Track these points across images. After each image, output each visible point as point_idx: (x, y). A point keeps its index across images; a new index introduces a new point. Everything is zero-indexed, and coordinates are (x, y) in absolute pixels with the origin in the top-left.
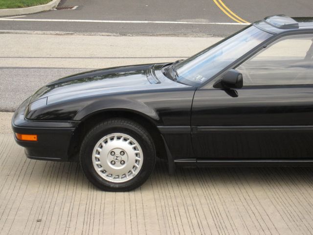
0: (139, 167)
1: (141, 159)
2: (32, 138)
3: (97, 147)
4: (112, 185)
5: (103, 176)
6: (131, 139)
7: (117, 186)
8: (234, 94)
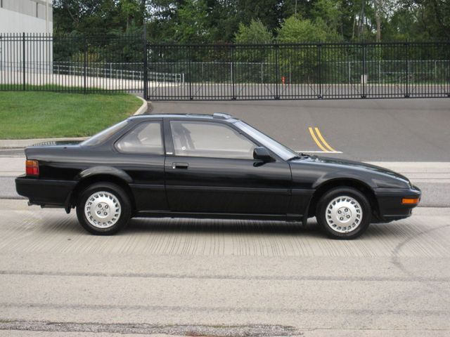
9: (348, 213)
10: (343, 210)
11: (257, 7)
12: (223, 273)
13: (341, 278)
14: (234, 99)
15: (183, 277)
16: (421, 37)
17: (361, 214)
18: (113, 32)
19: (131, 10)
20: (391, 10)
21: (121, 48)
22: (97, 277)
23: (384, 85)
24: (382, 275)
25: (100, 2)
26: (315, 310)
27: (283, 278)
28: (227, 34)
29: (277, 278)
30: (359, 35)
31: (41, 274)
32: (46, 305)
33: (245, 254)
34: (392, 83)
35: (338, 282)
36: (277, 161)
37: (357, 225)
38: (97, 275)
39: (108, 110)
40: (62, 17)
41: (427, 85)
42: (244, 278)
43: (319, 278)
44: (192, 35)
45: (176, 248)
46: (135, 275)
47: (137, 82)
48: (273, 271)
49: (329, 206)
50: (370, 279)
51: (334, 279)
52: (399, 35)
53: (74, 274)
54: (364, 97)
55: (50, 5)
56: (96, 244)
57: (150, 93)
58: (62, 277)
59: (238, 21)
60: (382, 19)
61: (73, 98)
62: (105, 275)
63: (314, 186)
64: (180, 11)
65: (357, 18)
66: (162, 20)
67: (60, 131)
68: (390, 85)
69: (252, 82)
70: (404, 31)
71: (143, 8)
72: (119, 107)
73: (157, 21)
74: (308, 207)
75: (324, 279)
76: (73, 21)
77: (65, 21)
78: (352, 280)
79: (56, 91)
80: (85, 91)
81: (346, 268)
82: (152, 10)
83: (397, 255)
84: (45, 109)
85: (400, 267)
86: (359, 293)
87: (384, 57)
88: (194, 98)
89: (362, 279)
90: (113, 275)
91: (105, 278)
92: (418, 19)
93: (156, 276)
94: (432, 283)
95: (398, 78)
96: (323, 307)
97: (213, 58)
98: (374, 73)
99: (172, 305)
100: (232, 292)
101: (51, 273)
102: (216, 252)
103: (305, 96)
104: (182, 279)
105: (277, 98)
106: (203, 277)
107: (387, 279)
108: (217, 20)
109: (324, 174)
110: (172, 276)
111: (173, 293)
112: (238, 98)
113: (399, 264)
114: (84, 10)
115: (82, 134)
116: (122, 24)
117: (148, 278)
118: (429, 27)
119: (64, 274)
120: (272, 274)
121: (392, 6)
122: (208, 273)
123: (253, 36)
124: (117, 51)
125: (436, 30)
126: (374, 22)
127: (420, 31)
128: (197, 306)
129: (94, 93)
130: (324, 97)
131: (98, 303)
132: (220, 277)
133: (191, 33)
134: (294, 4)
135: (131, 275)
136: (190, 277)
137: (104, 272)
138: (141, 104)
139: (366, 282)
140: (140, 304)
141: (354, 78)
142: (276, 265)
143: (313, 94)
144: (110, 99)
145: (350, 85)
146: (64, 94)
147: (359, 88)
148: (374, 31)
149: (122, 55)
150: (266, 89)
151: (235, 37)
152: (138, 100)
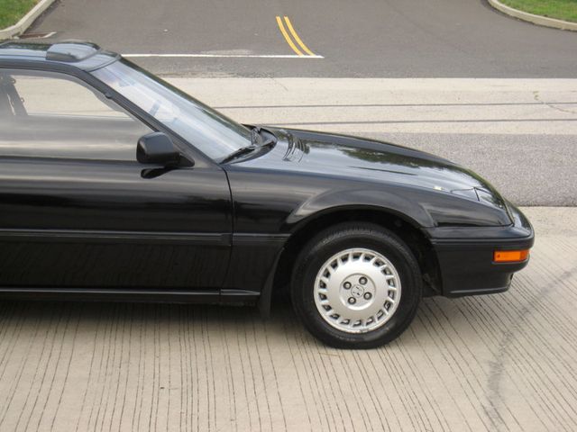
9: (368, 287)
10: (355, 281)
17: (398, 289)
36: (199, 164)
37: (389, 314)
49: (322, 272)
63: (291, 220)
74: (272, 275)
109: (314, 192)
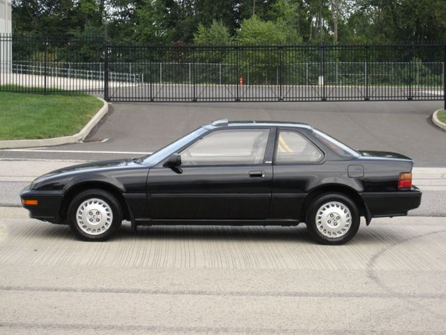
0: (110, 223)
1: (111, 217)
2: (34, 202)
3: (79, 209)
4: (90, 237)
5: (84, 230)
6: (104, 203)
7: (94, 237)
8: (178, 172)
11: (216, 8)
12: (197, 288)
13: (319, 295)
14: (195, 101)
15: (155, 292)
16: (377, 39)
18: (71, 32)
19: (90, 10)
20: (348, 12)
21: (79, 48)
22: (67, 293)
23: (341, 87)
24: (360, 291)
25: (60, 2)
26: (295, 330)
27: (259, 294)
28: (185, 35)
29: (253, 294)
30: (317, 36)
31: (9, 288)
32: (16, 324)
33: (217, 267)
34: (349, 84)
35: (315, 298)
38: (66, 290)
39: (69, 111)
40: (21, 16)
41: (384, 87)
42: (219, 294)
43: (296, 294)
44: (150, 35)
45: (146, 260)
46: (106, 291)
47: (97, 82)
48: (248, 286)
50: (349, 295)
51: (311, 296)
52: (355, 36)
53: (43, 289)
54: (324, 100)
55: (9, 4)
56: (63, 255)
57: (111, 94)
58: (30, 293)
59: (197, 21)
60: (339, 21)
61: (34, 99)
62: (75, 291)
64: (139, 11)
65: (314, 19)
66: (121, 21)
67: (20, 133)
68: (347, 86)
69: (212, 83)
70: (361, 32)
71: (102, 8)
72: (79, 109)
73: (116, 22)
75: (301, 295)
76: (32, 20)
77: (24, 21)
78: (330, 297)
79: (16, 92)
80: (45, 92)
81: (322, 283)
82: (111, 10)
83: (373, 268)
84: (6, 110)
85: (377, 281)
86: (339, 311)
87: (341, 59)
88: (155, 100)
89: (340, 295)
90: (83, 291)
91: (75, 294)
92: (375, 21)
93: (128, 291)
94: (412, 299)
95: (355, 79)
96: (303, 326)
97: (171, 59)
98: (331, 75)
99: (146, 324)
100: (208, 310)
101: (18, 288)
102: (187, 265)
103: (265, 98)
104: (154, 295)
105: (238, 100)
106: (176, 293)
107: (366, 295)
108: (175, 21)
110: (144, 292)
111: (147, 311)
112: (198, 100)
113: (375, 278)
114: (43, 9)
115: (43, 136)
116: (81, 24)
117: (119, 294)
118: (386, 29)
119: (33, 289)
120: (247, 290)
121: (350, 8)
122: (181, 289)
123: (214, 37)
124: (75, 51)
125: (393, 32)
126: (331, 24)
127: (376, 33)
128: (172, 326)
129: (54, 94)
130: (285, 99)
131: (70, 322)
132: (194, 293)
133: (149, 33)
134: (252, 5)
135: (102, 291)
136: (162, 293)
137: (74, 287)
138: (101, 105)
139: (345, 298)
140: (113, 323)
141: (312, 79)
142: (250, 279)
143: (274, 96)
144: (70, 100)
145: (307, 86)
146: (24, 95)
147: (320, 89)
148: (331, 33)
149: (81, 55)
150: (227, 91)
151: (194, 37)
152: (99, 101)
